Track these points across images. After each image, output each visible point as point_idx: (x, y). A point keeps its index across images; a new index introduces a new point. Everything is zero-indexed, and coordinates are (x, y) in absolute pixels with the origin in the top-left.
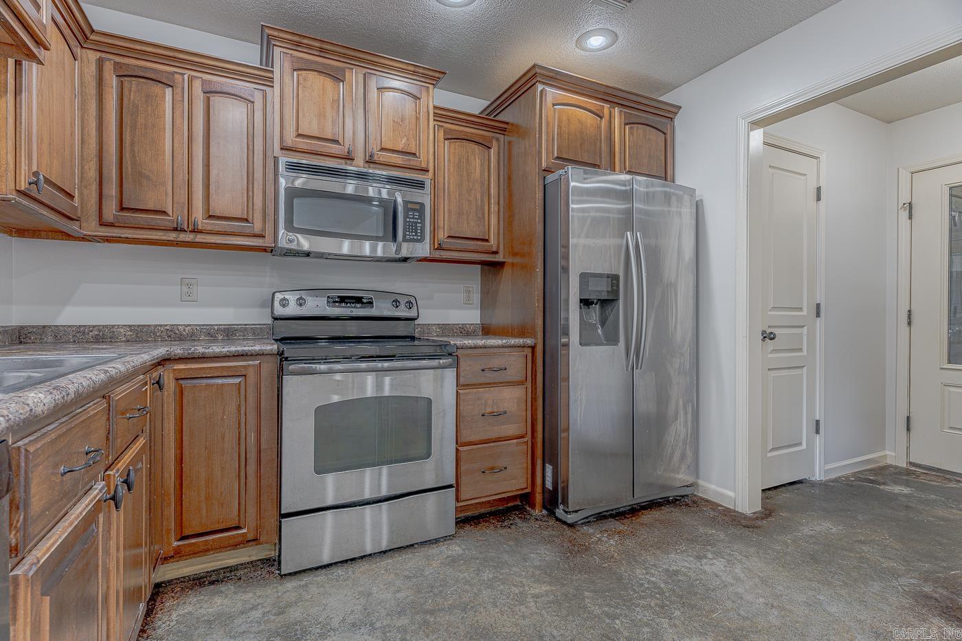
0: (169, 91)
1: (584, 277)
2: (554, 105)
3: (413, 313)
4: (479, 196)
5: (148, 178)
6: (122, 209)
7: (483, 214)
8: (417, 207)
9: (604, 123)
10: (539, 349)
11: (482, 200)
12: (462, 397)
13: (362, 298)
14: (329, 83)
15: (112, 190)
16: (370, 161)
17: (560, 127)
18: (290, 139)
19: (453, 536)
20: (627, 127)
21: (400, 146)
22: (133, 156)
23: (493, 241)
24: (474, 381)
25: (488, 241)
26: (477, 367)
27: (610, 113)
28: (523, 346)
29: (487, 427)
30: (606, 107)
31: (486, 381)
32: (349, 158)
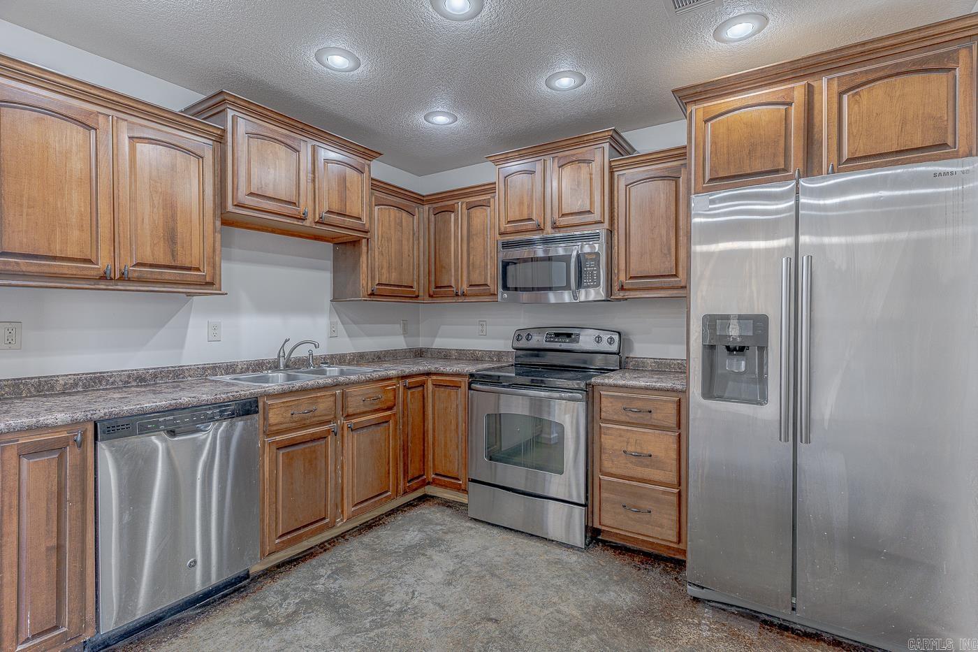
0: (453, 215)
2: (706, 121)
3: (614, 348)
4: (664, 232)
5: (445, 268)
6: (437, 287)
7: (669, 249)
8: (594, 257)
9: (796, 113)
10: (688, 395)
11: (668, 234)
13: (572, 334)
14: (526, 178)
15: (433, 278)
16: (555, 227)
18: (504, 226)
19: (579, 549)
20: (845, 97)
21: (577, 206)
22: (439, 257)
23: (682, 276)
24: (615, 417)
25: (676, 276)
26: (619, 405)
27: (810, 90)
28: (673, 390)
29: (630, 465)
30: (797, 90)
31: (628, 420)
32: (539, 229)
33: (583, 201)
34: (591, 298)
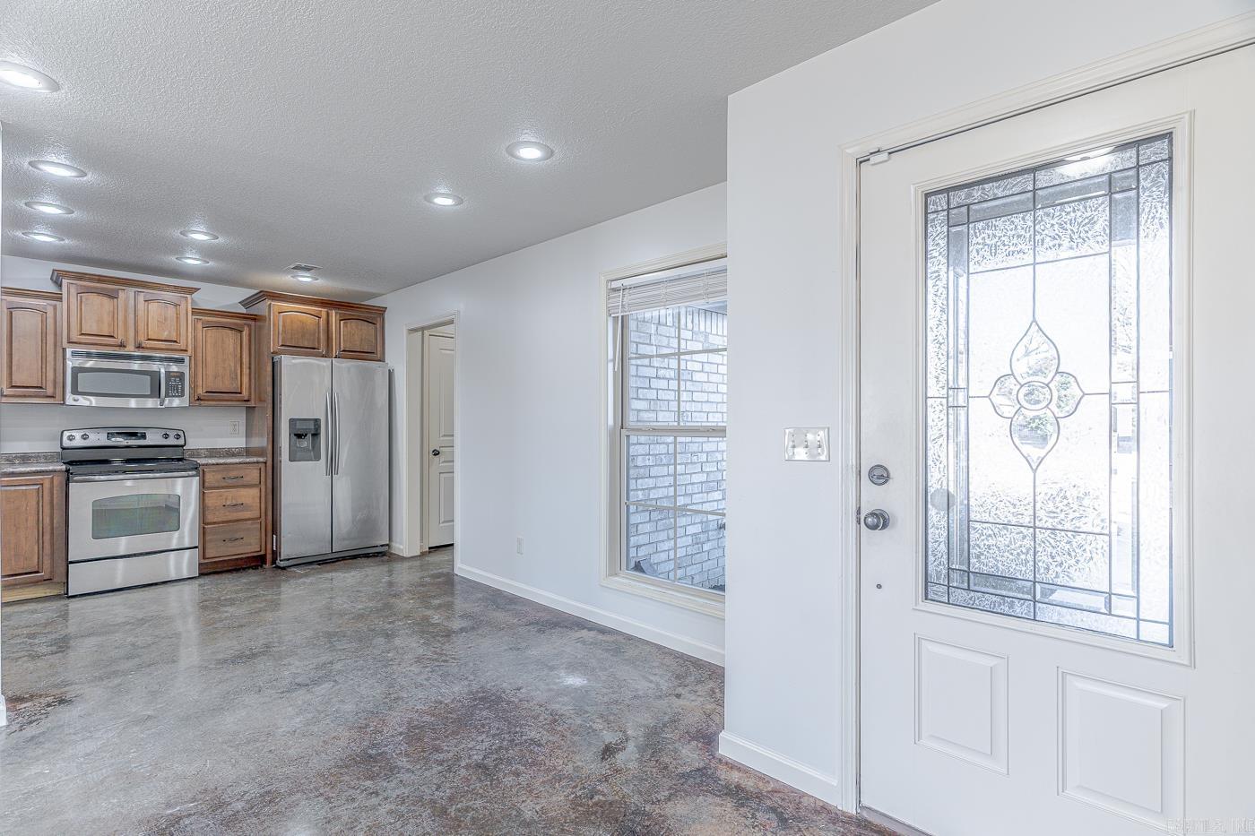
1: (292, 422)
2: (280, 312)
3: (181, 442)
4: (232, 365)
7: (236, 376)
8: (178, 374)
9: (323, 321)
10: (270, 463)
11: (235, 366)
12: (206, 495)
13: (138, 433)
14: (106, 300)
17: (284, 326)
18: (75, 337)
19: (196, 579)
20: (342, 322)
21: (165, 335)
23: (245, 394)
24: (217, 485)
25: (240, 393)
26: (219, 476)
27: (328, 314)
28: (258, 463)
29: (228, 514)
30: (324, 311)
31: (226, 484)
32: (122, 345)
33: (170, 332)
34: (175, 405)
